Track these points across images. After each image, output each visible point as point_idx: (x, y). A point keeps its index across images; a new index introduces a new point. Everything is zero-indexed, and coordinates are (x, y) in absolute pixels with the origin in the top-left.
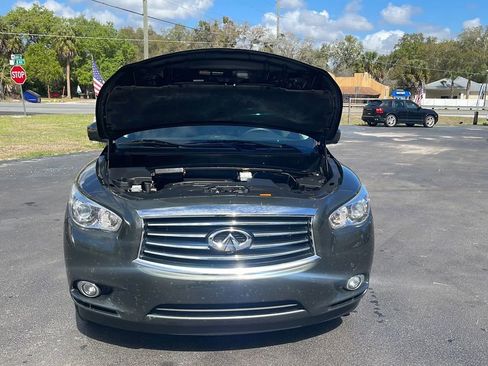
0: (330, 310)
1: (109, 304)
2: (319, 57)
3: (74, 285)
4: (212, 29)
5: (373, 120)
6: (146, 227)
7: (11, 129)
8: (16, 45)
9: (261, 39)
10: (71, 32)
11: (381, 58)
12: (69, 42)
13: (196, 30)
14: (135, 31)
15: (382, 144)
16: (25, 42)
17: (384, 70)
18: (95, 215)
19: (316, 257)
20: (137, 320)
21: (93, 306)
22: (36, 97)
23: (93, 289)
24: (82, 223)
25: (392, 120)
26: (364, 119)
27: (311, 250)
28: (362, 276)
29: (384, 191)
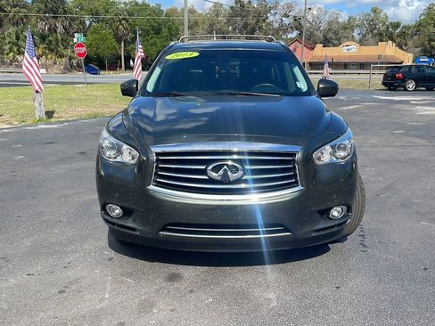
0: (314, 234)
1: (130, 223)
2: (345, 29)
3: (103, 208)
4: (246, 6)
5: (392, 85)
6: (158, 160)
7: (73, 96)
8: (81, 26)
9: (291, 14)
10: (126, 13)
11: (405, 27)
12: (123, 22)
13: (232, 8)
14: (179, 9)
15: (398, 106)
16: (88, 23)
17: (408, 38)
18: (119, 152)
19: (300, 188)
20: (151, 236)
21: (118, 225)
22: (96, 70)
23: (118, 211)
24: (110, 158)
25: (411, 85)
26: (384, 84)
27: (296, 182)
28: (345, 208)
29: (392, 146)
